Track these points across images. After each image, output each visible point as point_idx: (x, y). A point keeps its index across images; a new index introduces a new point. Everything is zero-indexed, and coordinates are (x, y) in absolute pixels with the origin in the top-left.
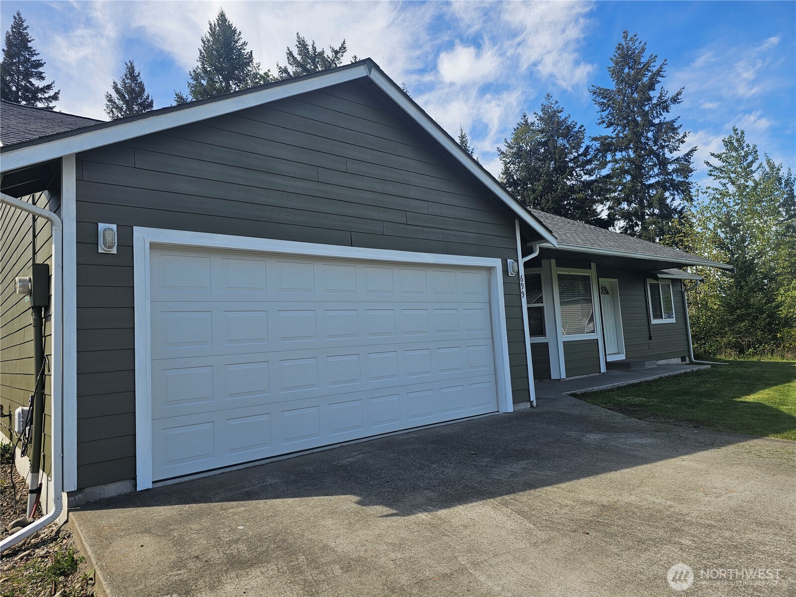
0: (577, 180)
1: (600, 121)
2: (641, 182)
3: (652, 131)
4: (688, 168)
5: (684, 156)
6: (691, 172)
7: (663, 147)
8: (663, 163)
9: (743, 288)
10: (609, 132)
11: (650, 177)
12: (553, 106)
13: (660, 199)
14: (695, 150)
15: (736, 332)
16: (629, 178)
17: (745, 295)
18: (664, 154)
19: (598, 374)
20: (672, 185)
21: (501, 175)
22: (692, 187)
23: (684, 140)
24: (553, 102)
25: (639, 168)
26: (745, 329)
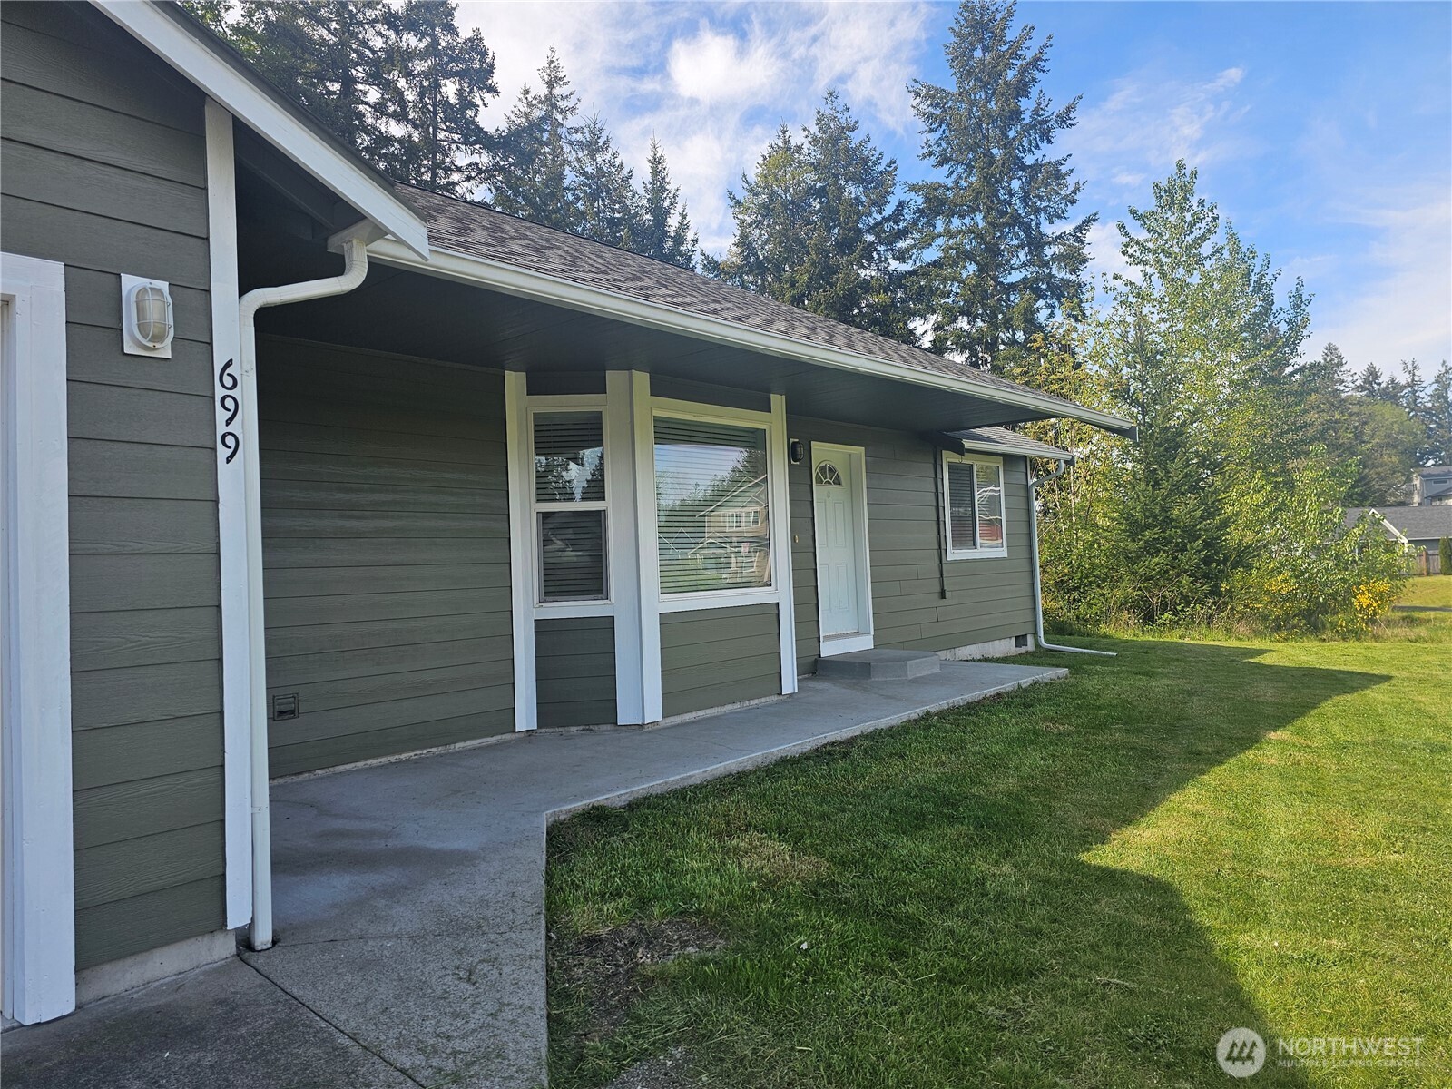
0: (881, 270)
1: (925, 150)
2: (995, 279)
3: (1020, 178)
4: (1079, 254)
5: (1074, 230)
6: (1084, 263)
7: (1037, 211)
8: (1036, 243)
9: (1159, 485)
10: (940, 176)
11: (1012, 268)
12: (838, 115)
13: (1026, 311)
14: (1094, 220)
15: (1141, 576)
16: (972, 268)
17: (1163, 500)
18: (1038, 225)
19: (775, 698)
20: (1050, 287)
21: (734, 248)
22: (1084, 291)
23: (1076, 197)
24: (840, 108)
25: (994, 251)
26: (1159, 572)
